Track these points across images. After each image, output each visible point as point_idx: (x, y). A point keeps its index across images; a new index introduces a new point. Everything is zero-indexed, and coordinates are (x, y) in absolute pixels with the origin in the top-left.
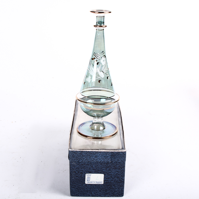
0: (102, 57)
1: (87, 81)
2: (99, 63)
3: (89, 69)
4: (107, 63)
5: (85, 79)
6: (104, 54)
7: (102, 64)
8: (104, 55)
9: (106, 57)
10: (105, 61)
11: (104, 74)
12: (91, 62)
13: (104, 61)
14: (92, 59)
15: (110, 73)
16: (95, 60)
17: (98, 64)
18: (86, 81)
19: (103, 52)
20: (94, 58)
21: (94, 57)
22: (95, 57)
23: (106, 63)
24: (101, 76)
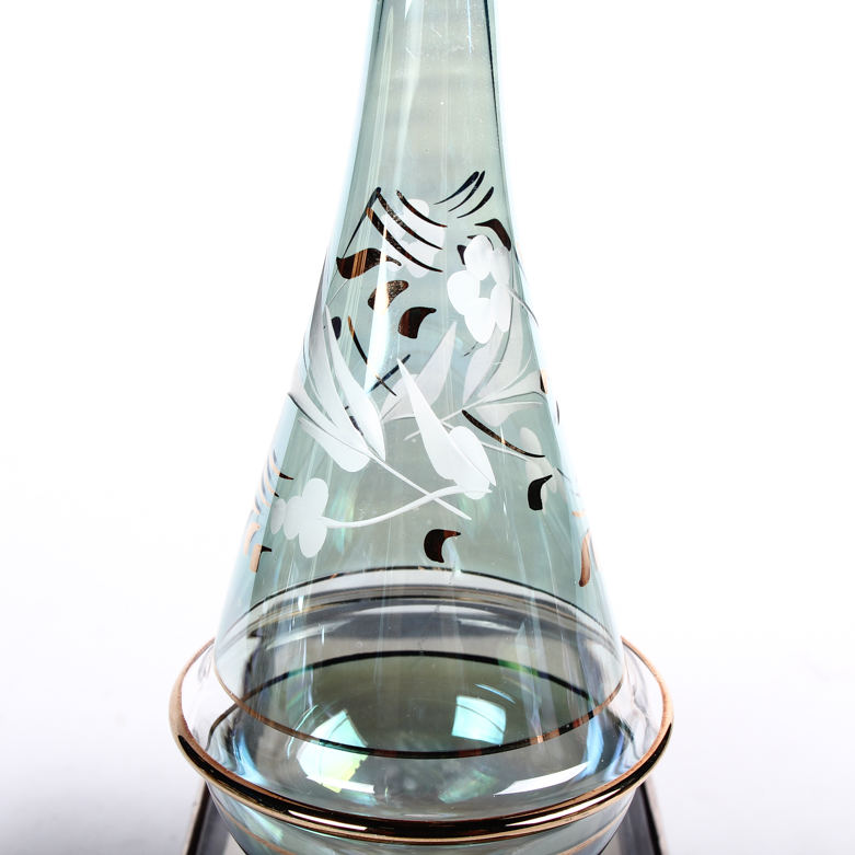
0: (461, 249)
1: (290, 536)
2: (425, 311)
3: (307, 386)
4: (525, 312)
5: (266, 509)
6: (485, 214)
7: (462, 329)
8: (494, 224)
9: (507, 241)
10: (501, 293)
11: (493, 457)
12: (336, 297)
13: (487, 285)
14: (346, 267)
15: (564, 432)
16: (384, 273)
17: (411, 322)
18: (275, 531)
19: (477, 178)
20: (372, 257)
21: (367, 238)
22: (386, 249)
23: (521, 310)
24: (450, 483)
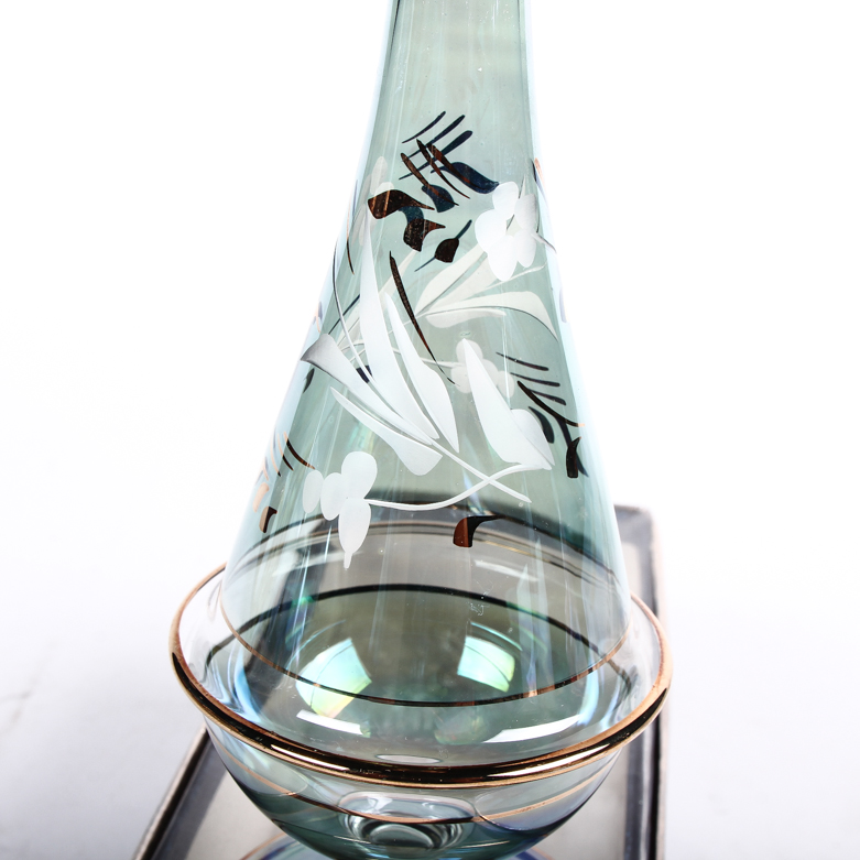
10: (524, 223)
24: (506, 465)
